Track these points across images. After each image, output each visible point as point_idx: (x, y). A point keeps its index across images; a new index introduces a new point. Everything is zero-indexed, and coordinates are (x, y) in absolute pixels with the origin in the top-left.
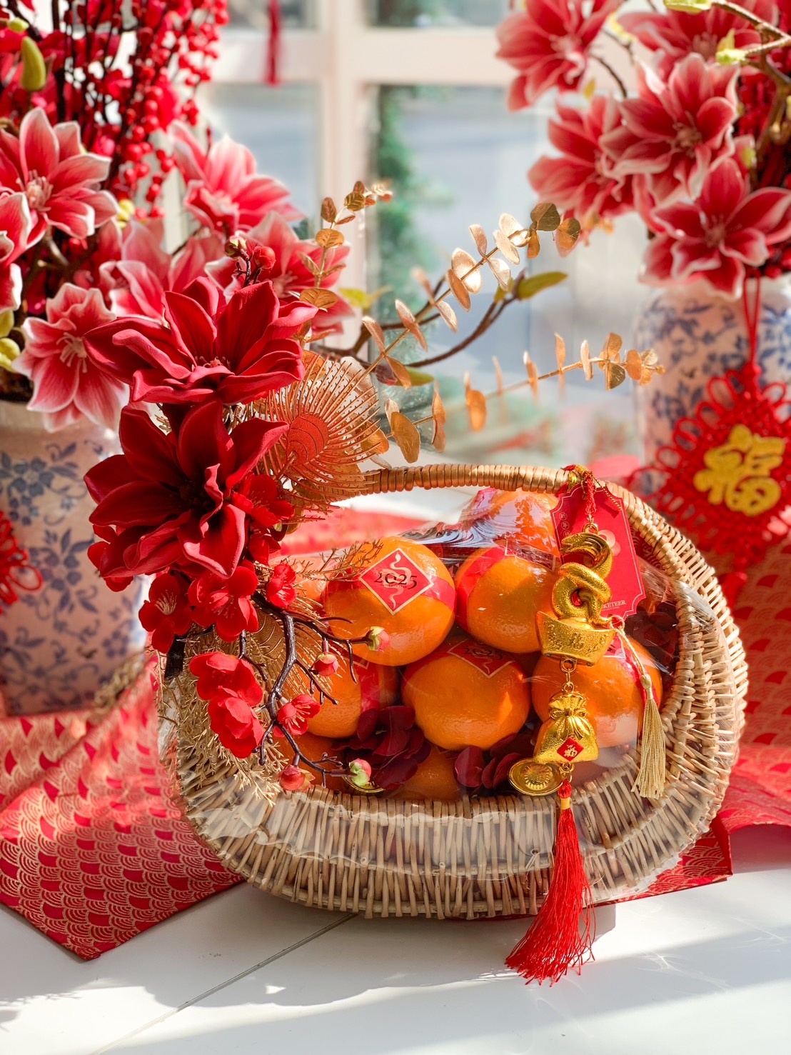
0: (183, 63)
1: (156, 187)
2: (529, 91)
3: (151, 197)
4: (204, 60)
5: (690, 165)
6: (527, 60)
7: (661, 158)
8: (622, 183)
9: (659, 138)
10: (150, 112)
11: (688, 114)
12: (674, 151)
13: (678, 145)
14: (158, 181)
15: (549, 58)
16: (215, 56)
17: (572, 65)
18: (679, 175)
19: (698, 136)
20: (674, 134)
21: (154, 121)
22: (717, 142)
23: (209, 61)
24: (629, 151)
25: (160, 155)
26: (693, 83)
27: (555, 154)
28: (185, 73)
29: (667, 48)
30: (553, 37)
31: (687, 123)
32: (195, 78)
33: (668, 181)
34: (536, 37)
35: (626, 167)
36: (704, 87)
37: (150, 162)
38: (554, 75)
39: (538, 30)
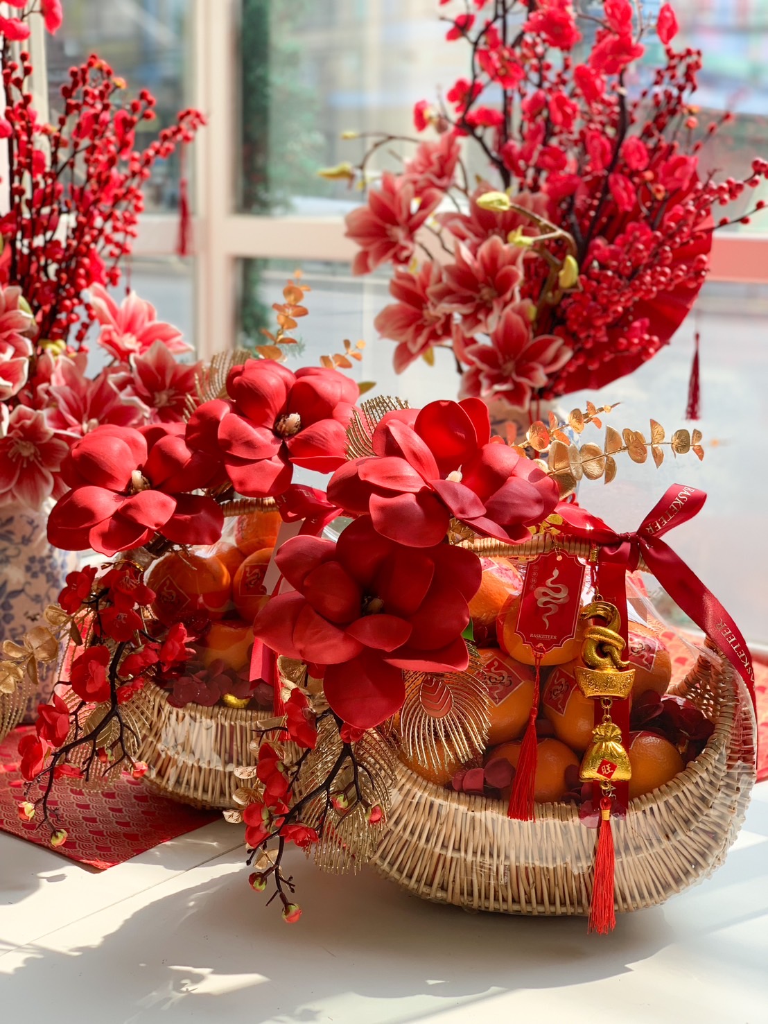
0: (108, 240)
1: (84, 331)
2: (370, 261)
3: (80, 337)
4: (125, 238)
5: (489, 311)
6: (368, 240)
7: (469, 305)
8: (443, 320)
9: (468, 293)
10: (80, 276)
11: (489, 279)
12: (478, 301)
13: (481, 299)
14: (85, 326)
15: (385, 240)
16: (133, 235)
17: (403, 248)
18: (481, 316)
19: (495, 294)
20: (478, 291)
21: (83, 282)
22: (508, 295)
23: (129, 238)
24: (447, 298)
25: (88, 307)
26: (494, 257)
27: (393, 301)
28: (110, 248)
29: (472, 238)
30: (388, 226)
31: (487, 284)
32: (117, 251)
33: (472, 320)
34: (376, 226)
35: (444, 307)
36: (500, 261)
37: (80, 310)
38: (391, 253)
39: (379, 222)
